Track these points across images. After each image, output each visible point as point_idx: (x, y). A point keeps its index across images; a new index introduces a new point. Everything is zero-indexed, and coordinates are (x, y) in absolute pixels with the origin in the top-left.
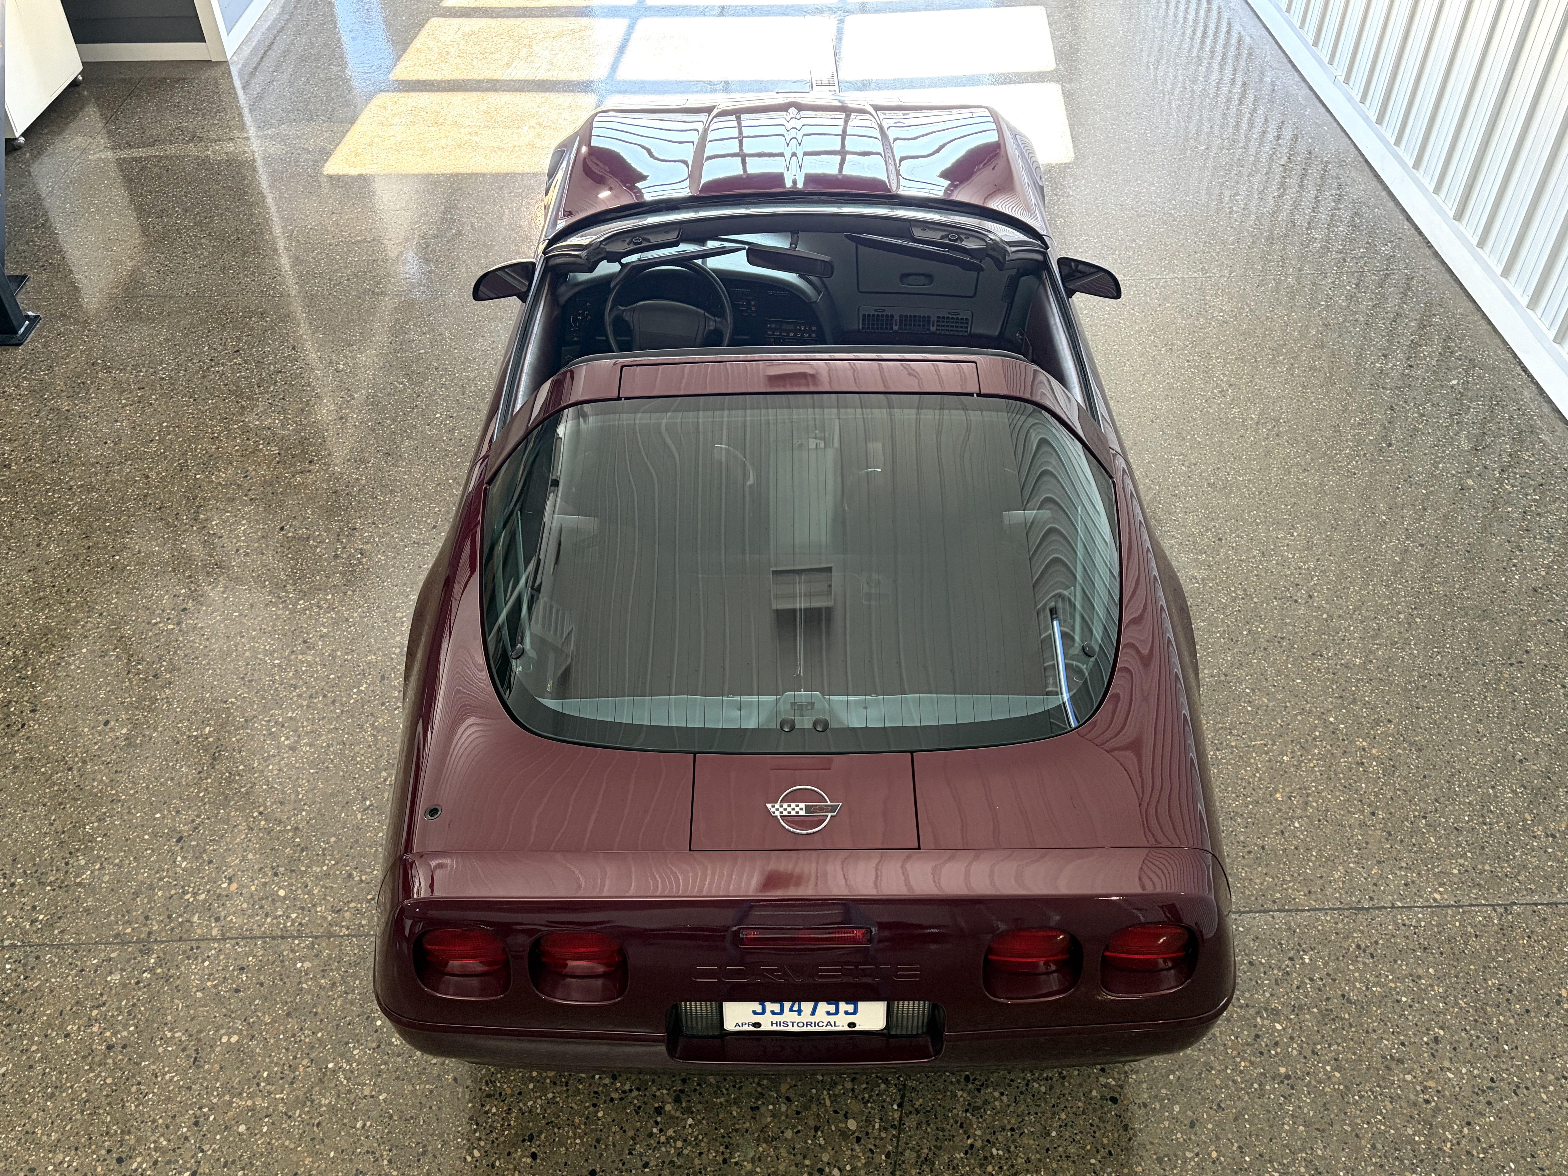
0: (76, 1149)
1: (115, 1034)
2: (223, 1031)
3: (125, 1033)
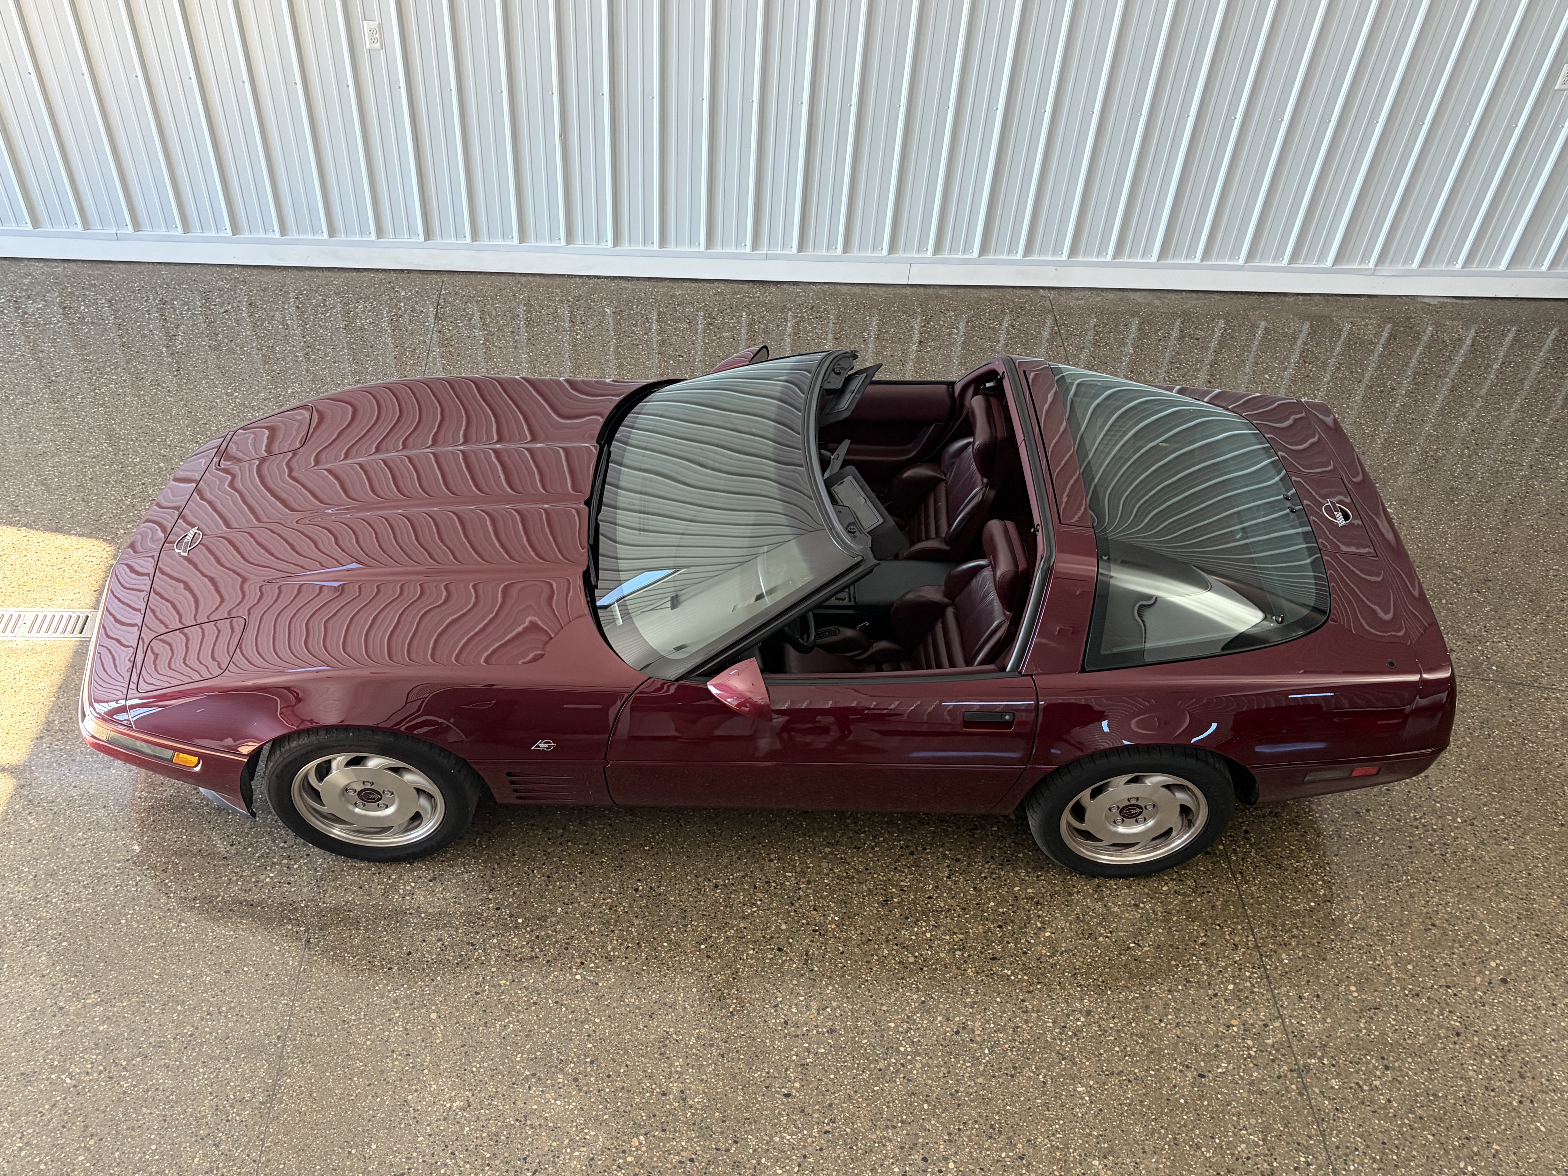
0: (1462, 1064)
1: (1376, 1068)
2: (1350, 997)
3: (1373, 1061)
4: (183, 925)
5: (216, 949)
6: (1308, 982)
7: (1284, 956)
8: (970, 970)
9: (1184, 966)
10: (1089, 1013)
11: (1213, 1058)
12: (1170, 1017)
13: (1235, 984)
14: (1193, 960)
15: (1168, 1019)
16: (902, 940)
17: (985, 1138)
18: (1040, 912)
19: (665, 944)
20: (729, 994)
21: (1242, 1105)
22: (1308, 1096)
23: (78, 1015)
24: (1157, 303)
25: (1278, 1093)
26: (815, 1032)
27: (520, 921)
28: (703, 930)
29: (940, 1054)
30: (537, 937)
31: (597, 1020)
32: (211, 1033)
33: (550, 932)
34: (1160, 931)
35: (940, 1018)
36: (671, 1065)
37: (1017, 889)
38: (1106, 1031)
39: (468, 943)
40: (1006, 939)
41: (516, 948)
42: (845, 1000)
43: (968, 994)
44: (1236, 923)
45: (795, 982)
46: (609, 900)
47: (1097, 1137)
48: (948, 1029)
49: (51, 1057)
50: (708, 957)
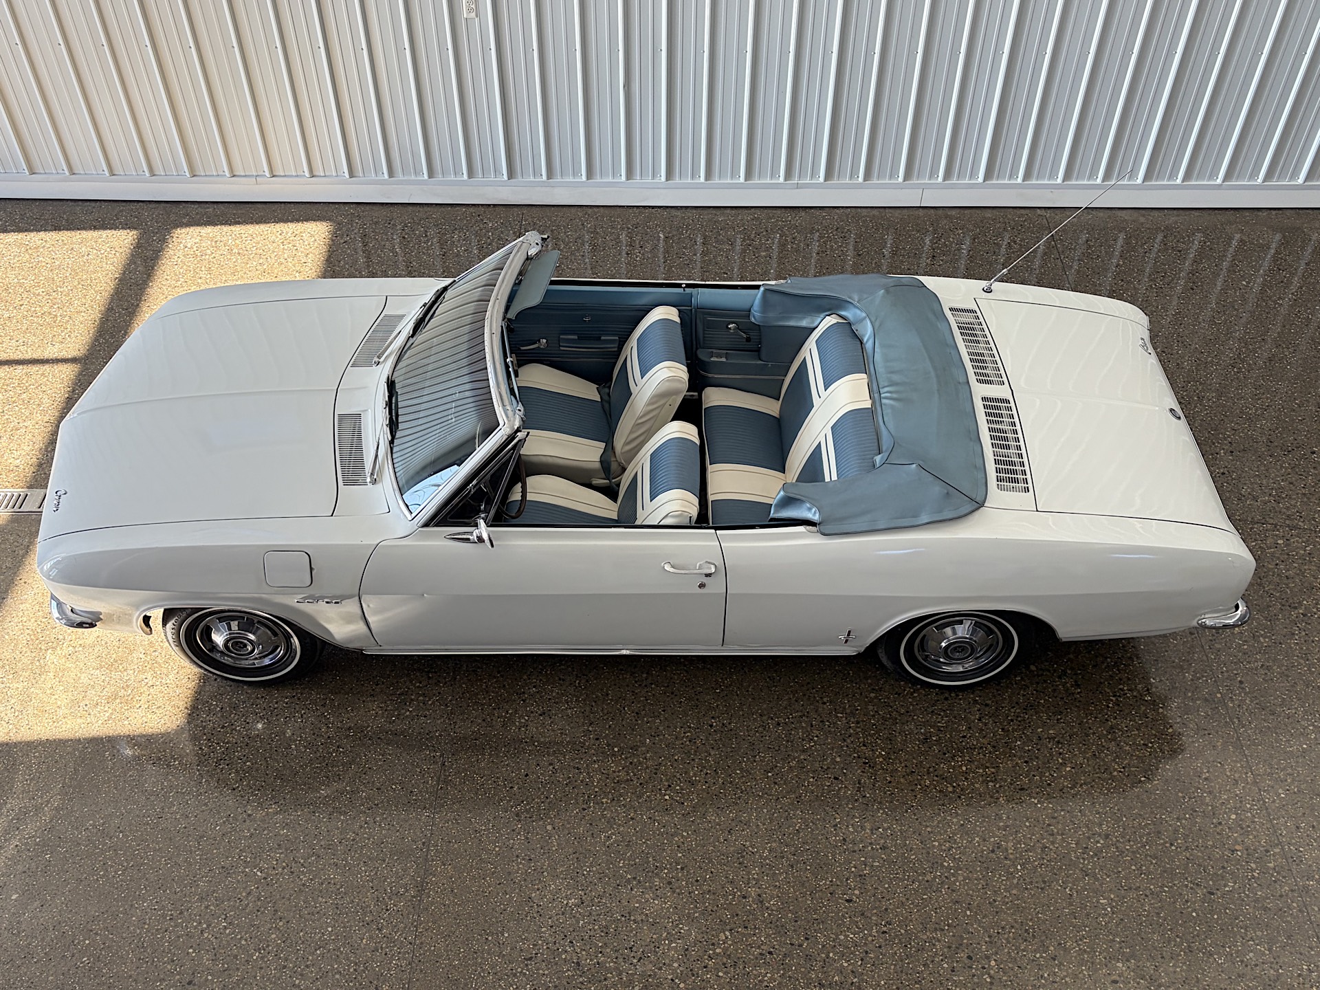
4: (341, 750)
5: (368, 770)
6: (1304, 814)
7: (1280, 791)
8: (1001, 799)
9: (1190, 798)
10: (1107, 836)
11: (1220, 878)
12: (1179, 841)
13: (1237, 814)
14: (1198, 793)
15: (1178, 843)
16: (941, 773)
17: (1021, 941)
18: (1061, 750)
19: (738, 772)
20: (794, 815)
21: (1249, 919)
22: (1308, 913)
23: (263, 821)
24: (1142, 220)
25: (1281, 910)
26: (870, 848)
27: (616, 749)
28: (769, 760)
29: (978, 869)
30: (631, 763)
31: (685, 834)
32: (369, 839)
33: (641, 759)
34: (1167, 767)
35: (977, 839)
36: (749, 873)
37: (1040, 730)
38: (1124, 852)
39: (574, 768)
40: (1032, 773)
41: (614, 772)
42: (894, 822)
43: (1001, 818)
44: (1236, 761)
45: (850, 806)
46: (689, 734)
47: (1120, 943)
48: (985, 848)
49: (244, 854)
50: (775, 783)
